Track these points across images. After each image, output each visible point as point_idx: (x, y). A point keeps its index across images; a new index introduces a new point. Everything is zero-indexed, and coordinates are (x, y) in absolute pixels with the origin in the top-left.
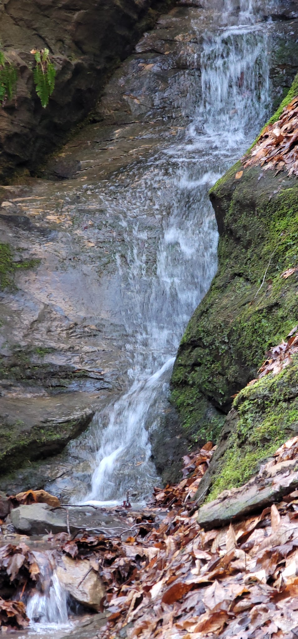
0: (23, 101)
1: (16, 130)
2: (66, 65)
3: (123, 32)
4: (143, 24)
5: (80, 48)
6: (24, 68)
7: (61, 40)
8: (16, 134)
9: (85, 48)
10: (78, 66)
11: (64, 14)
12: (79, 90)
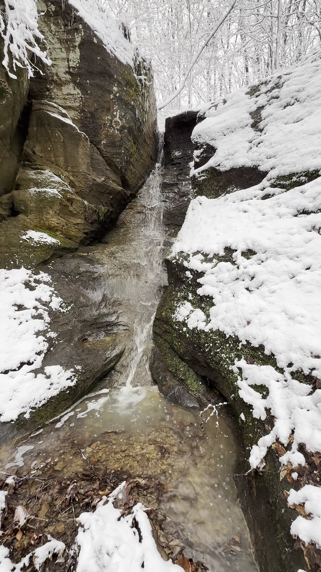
0: (95, 221)
1: (93, 229)
2: (108, 210)
3: (123, 202)
4: (128, 201)
5: (112, 206)
6: (96, 211)
7: (106, 203)
8: (93, 231)
9: (114, 206)
10: (112, 211)
11: (107, 195)
12: (112, 218)
